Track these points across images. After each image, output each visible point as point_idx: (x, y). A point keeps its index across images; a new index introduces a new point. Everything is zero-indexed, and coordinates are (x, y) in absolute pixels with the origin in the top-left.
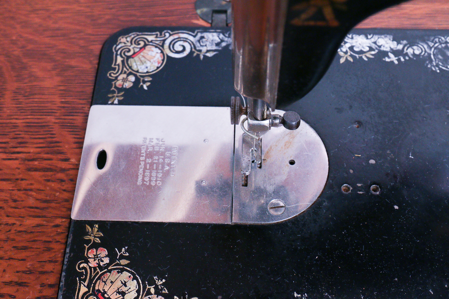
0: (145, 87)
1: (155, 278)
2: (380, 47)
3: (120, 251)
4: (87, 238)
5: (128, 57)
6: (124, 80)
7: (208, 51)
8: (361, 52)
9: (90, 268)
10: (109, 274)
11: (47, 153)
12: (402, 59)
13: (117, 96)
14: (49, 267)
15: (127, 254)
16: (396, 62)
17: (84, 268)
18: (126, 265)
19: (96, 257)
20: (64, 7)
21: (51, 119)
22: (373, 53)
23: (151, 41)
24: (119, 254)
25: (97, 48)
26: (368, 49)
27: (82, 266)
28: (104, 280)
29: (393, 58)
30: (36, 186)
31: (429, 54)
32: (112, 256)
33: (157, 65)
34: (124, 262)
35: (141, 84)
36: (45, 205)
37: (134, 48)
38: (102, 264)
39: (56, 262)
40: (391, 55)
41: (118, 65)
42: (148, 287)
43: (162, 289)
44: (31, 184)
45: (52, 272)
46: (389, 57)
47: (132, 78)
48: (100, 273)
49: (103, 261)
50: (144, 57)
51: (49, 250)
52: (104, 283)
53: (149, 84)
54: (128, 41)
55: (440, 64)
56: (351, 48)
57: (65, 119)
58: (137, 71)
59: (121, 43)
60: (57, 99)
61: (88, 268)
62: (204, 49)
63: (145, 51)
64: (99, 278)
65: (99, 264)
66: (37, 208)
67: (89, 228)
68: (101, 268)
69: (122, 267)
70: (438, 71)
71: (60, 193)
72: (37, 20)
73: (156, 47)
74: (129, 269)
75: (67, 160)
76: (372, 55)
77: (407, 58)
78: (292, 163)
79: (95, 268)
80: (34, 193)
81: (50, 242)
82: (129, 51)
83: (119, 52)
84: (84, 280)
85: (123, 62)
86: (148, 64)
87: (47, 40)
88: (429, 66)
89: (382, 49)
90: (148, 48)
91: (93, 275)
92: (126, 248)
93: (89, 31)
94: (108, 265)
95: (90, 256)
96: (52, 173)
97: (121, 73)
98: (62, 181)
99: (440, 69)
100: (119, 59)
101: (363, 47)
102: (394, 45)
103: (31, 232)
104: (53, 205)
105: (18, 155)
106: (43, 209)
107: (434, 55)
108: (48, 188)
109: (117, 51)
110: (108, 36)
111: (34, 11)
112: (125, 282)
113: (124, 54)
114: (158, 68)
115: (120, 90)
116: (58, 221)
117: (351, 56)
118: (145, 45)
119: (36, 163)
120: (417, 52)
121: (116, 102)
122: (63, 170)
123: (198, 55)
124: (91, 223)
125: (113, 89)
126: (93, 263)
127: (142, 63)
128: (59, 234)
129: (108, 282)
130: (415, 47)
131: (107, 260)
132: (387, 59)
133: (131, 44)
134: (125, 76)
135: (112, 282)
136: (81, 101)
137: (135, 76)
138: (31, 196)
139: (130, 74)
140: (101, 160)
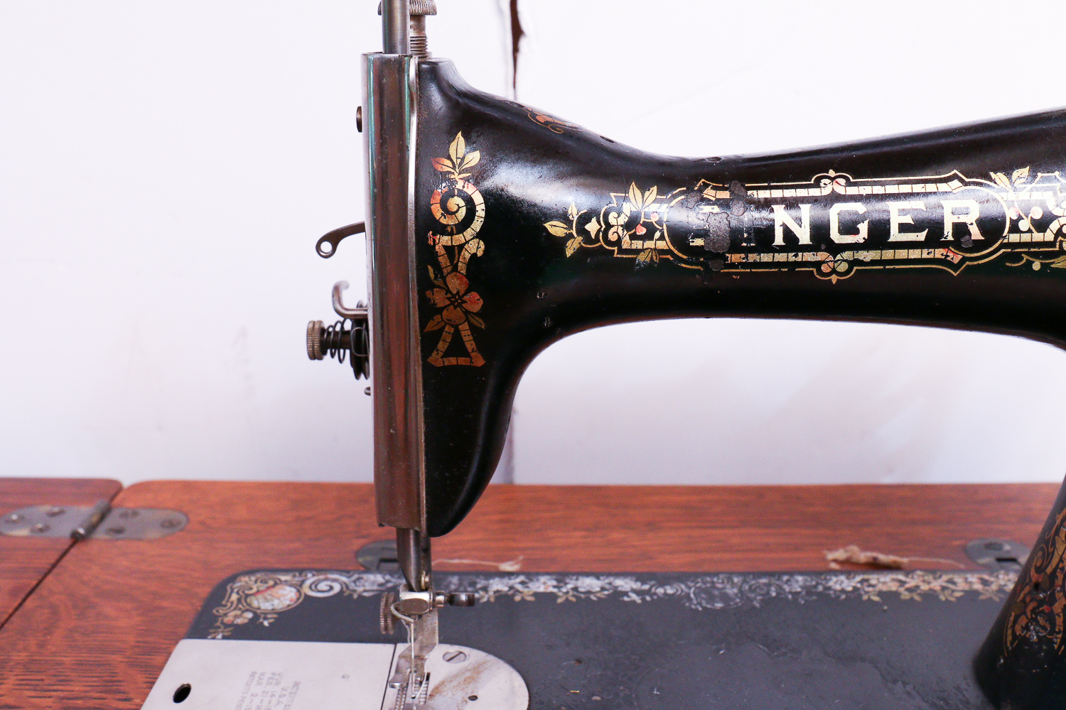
0: (266, 624)
5: (247, 596)
6: (236, 617)
7: (365, 591)
11: (101, 692)
13: (223, 632)
20: (167, 552)
21: (116, 658)
22: (606, 593)
23: (286, 581)
25: (204, 591)
33: (288, 603)
35: (261, 620)
37: (258, 587)
41: (232, 603)
46: (629, 596)
47: (250, 615)
50: (271, 595)
53: (272, 620)
54: (251, 580)
55: (704, 602)
56: (575, 589)
57: (137, 659)
58: (259, 608)
59: (241, 582)
60: (131, 639)
62: (360, 589)
63: (274, 590)
70: (700, 609)
72: (124, 563)
73: (291, 587)
75: (128, 700)
76: (605, 595)
77: (655, 597)
78: (474, 698)
82: (251, 589)
83: (236, 590)
85: (239, 600)
86: (276, 602)
87: (134, 582)
88: (687, 604)
90: (279, 587)
93: (198, 575)
97: (235, 609)
99: (703, 607)
100: (234, 597)
101: (592, 588)
102: (637, 586)
105: (55, 693)
107: (695, 594)
109: (233, 589)
110: (224, 577)
111: (123, 554)
113: (243, 592)
114: (289, 606)
115: (226, 626)
117: (574, 596)
118: (276, 584)
119: (80, 702)
120: (670, 592)
121: (220, 636)
123: (351, 596)
125: (218, 624)
127: (267, 600)
130: (667, 588)
132: (626, 599)
133: (256, 582)
134: (238, 612)
137: (254, 613)
139: (247, 610)
140: (182, 694)
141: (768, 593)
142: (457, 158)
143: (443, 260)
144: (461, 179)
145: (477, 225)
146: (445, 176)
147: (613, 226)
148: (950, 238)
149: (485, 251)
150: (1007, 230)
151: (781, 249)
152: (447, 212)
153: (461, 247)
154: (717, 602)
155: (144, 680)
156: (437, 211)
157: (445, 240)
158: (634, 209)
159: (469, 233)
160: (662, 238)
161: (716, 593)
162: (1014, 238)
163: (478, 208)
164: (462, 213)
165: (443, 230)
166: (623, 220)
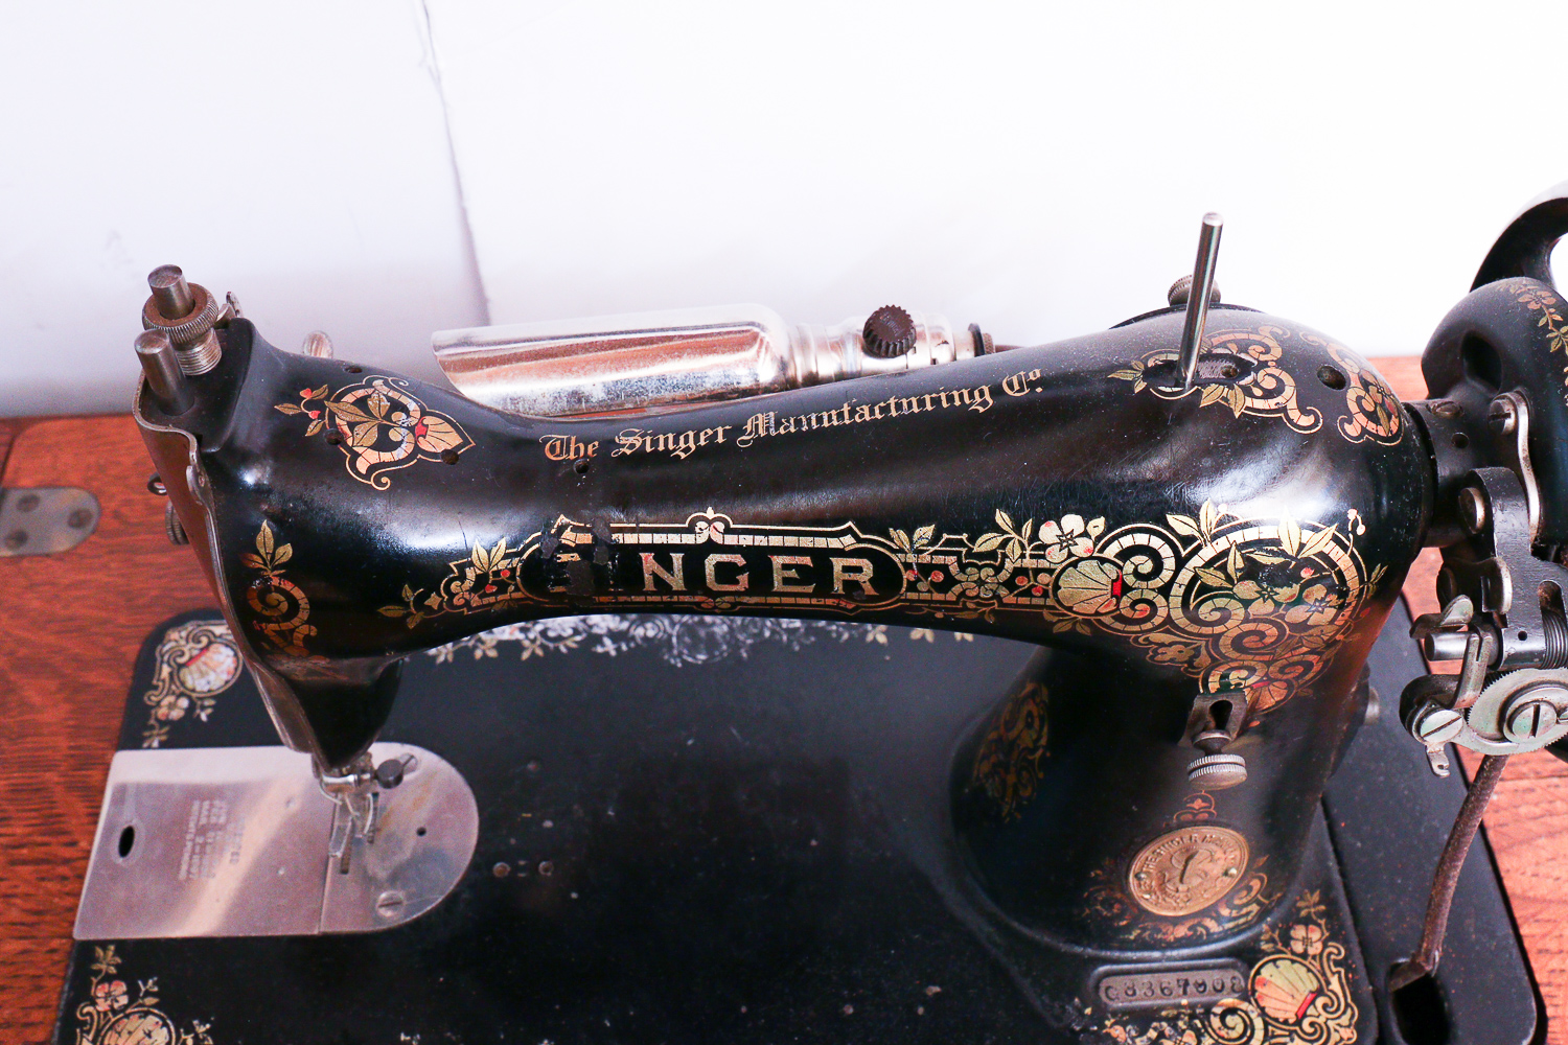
0: (204, 717)
1: (195, 1022)
2: (591, 627)
3: (145, 984)
4: (95, 967)
5: (181, 666)
6: (172, 706)
8: (560, 638)
9: (99, 1013)
10: (126, 1020)
11: (43, 835)
12: (624, 647)
13: (158, 735)
14: (36, 1016)
15: (156, 989)
16: (613, 653)
17: (89, 1014)
18: (154, 1006)
19: (108, 995)
20: (82, 577)
21: (51, 777)
22: (578, 638)
23: (220, 636)
24: (143, 989)
25: (132, 650)
26: (570, 632)
27: (85, 1010)
28: (119, 1029)
29: (609, 646)
30: (22, 889)
31: (670, 636)
32: (133, 993)
33: (225, 677)
34: (150, 1001)
35: (198, 711)
36: (33, 918)
37: (190, 649)
38: (116, 1006)
39: (48, 1006)
40: (607, 641)
41: (164, 681)
42: (183, 1037)
43: (205, 1039)
44: (16, 886)
45: (42, 1023)
46: (603, 645)
47: (184, 703)
48: (113, 1020)
49: (117, 1001)
50: (205, 664)
51: (39, 988)
52: (117, 1035)
53: (209, 711)
54: (181, 638)
55: (685, 651)
56: (544, 633)
57: (73, 776)
58: (194, 690)
59: (170, 641)
60: (63, 743)
61: (95, 1013)
63: (209, 654)
64: (111, 1028)
65: (111, 1007)
66: (22, 924)
67: (100, 952)
68: (115, 1012)
69: (145, 1009)
70: (679, 665)
71: (60, 898)
72: (35, 604)
73: (227, 646)
74: (156, 1011)
75: (73, 844)
76: (576, 642)
77: (633, 645)
78: (421, 832)
79: (105, 1013)
80: (18, 901)
81: (40, 977)
82: (183, 654)
83: (166, 658)
84: (88, 1032)
85: (171, 674)
86: (212, 677)
87: (52, 639)
88: (666, 657)
89: (596, 630)
90: (213, 647)
91: (102, 1022)
92: (155, 979)
93: (122, 620)
94: (126, 1007)
95: (99, 995)
96: (50, 867)
97: (167, 695)
98: (64, 878)
99: (683, 662)
100: (166, 670)
101: (564, 630)
102: (615, 624)
103: (12, 964)
104: (48, 918)
106: (32, 925)
107: (678, 637)
108: (41, 892)
109: (162, 656)
110: (150, 629)
111: (31, 587)
112: (150, 1032)
113: (175, 661)
114: (227, 682)
115: (163, 723)
116: (56, 943)
117: (542, 646)
118: (210, 643)
119: (25, 851)
120: (651, 633)
121: (155, 744)
122: (66, 861)
124: (104, 944)
126: (102, 1006)
127: (203, 674)
128: (55, 963)
129: (125, 1034)
130: (649, 625)
131: (124, 1000)
132: (600, 649)
133: (187, 641)
134: (172, 698)
135: (130, 1033)
136: (101, 745)
137: (189, 698)
138: (14, 904)
139: (181, 695)
140: (127, 841)
141: (761, 633)
142: (267, 554)
143: (277, 640)
144: (276, 576)
145: (304, 615)
146: (256, 573)
147: (458, 594)
148: (841, 592)
149: (318, 633)
150: (904, 589)
151: (653, 593)
152: (267, 606)
153: (292, 631)
154: (700, 653)
155: (86, 810)
156: (257, 606)
157: (273, 626)
158: (479, 572)
159: (296, 621)
160: (517, 589)
161: (702, 633)
162: (912, 595)
163: (300, 602)
164: (284, 606)
165: (269, 620)
166: (468, 584)
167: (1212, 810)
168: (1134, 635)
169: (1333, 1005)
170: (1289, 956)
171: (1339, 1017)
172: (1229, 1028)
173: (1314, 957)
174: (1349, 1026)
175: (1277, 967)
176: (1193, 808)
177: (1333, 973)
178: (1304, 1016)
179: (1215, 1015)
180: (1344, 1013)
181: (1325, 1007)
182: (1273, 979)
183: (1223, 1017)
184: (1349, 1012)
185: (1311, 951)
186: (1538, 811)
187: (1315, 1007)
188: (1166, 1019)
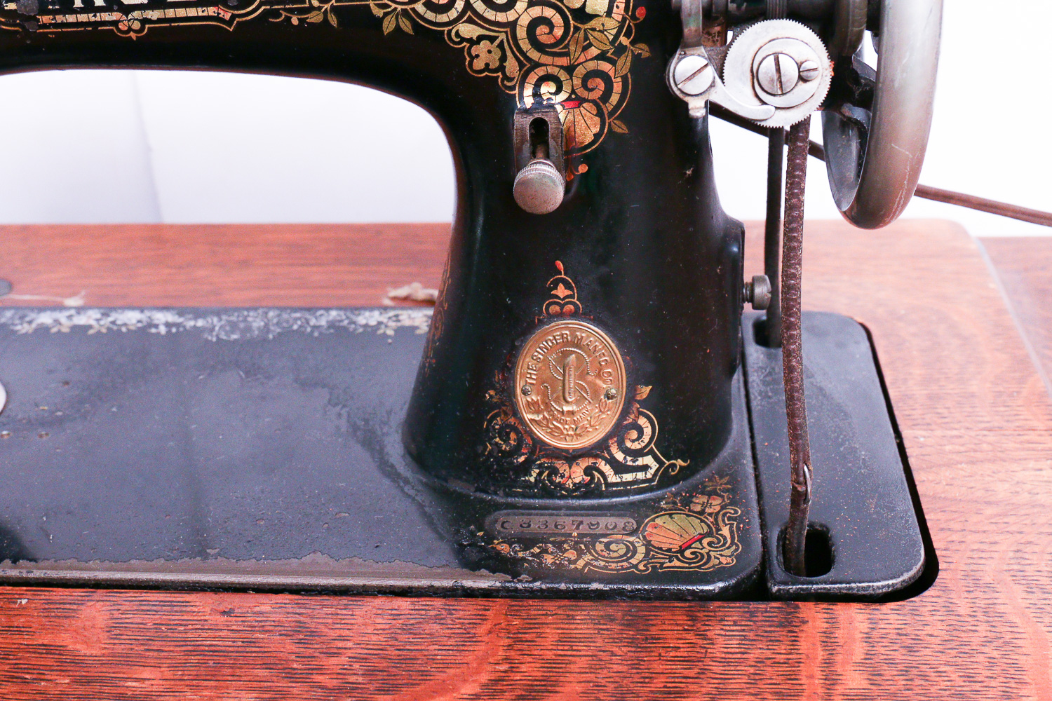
2: (152, 320)
8: (124, 325)
12: (174, 330)
16: (164, 333)
22: (140, 325)
26: (135, 322)
29: (163, 330)
31: (215, 326)
40: (162, 327)
46: (158, 328)
55: (223, 334)
89: (155, 322)
117: (107, 328)
132: (153, 331)
154: (235, 335)
161: (243, 325)
167: (575, 300)
168: (446, 29)
169: (719, 541)
170: (687, 512)
171: (722, 551)
172: (610, 550)
173: (710, 514)
174: (729, 556)
175: (672, 518)
176: (557, 297)
177: (726, 525)
178: (689, 547)
179: (600, 542)
180: (728, 548)
181: (710, 544)
182: (665, 525)
183: (607, 546)
184: (734, 547)
185: (708, 510)
186: (962, 449)
187: (701, 544)
188: (553, 543)
